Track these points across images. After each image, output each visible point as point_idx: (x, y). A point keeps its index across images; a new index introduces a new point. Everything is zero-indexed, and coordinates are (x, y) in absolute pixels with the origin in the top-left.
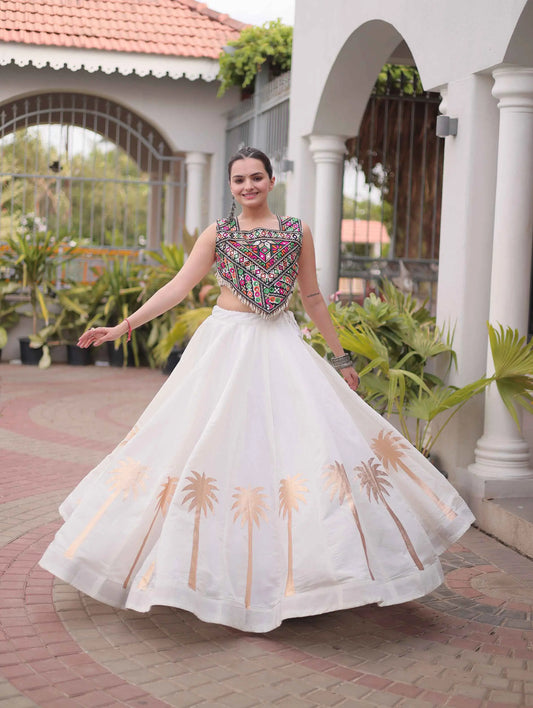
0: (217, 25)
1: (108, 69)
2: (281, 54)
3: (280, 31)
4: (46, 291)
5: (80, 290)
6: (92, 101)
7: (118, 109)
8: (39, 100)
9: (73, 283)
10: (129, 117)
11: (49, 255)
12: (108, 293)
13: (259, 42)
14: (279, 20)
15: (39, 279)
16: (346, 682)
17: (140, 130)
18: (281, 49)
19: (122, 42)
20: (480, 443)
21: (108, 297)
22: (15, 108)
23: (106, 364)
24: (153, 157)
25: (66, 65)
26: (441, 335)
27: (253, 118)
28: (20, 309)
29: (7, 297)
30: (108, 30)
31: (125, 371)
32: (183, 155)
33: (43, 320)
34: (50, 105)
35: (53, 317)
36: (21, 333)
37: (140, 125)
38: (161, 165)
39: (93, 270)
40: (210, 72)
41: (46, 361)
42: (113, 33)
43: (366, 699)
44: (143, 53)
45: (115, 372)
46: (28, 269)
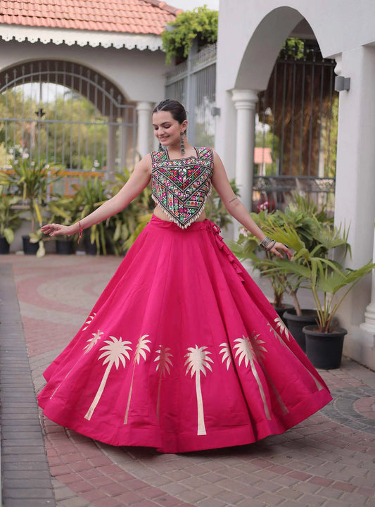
0: (158, 10)
1: (82, 43)
2: (206, 31)
3: (206, 14)
4: (40, 202)
5: (65, 201)
6: (69, 66)
7: (89, 72)
8: (32, 66)
9: (60, 197)
10: (96, 77)
11: (43, 176)
12: (84, 203)
13: (191, 22)
14: (205, 6)
15: (35, 194)
16: (301, 482)
17: (104, 86)
18: (208, 27)
19: (91, 23)
20: (369, 308)
21: (84, 206)
22: (15, 71)
23: (83, 253)
24: (114, 105)
25: (51, 40)
26: (339, 232)
27: (187, 77)
28: (22, 215)
29: (13, 207)
30: (81, 15)
31: (97, 258)
32: (135, 104)
33: (38, 223)
34: (40, 69)
35: (45, 220)
36: (23, 232)
37: (104, 83)
38: (119, 111)
39: (73, 186)
40: (155, 44)
41: (41, 252)
42: (85, 17)
43: (318, 494)
44: (106, 32)
45: (90, 259)
46: (27, 187)
